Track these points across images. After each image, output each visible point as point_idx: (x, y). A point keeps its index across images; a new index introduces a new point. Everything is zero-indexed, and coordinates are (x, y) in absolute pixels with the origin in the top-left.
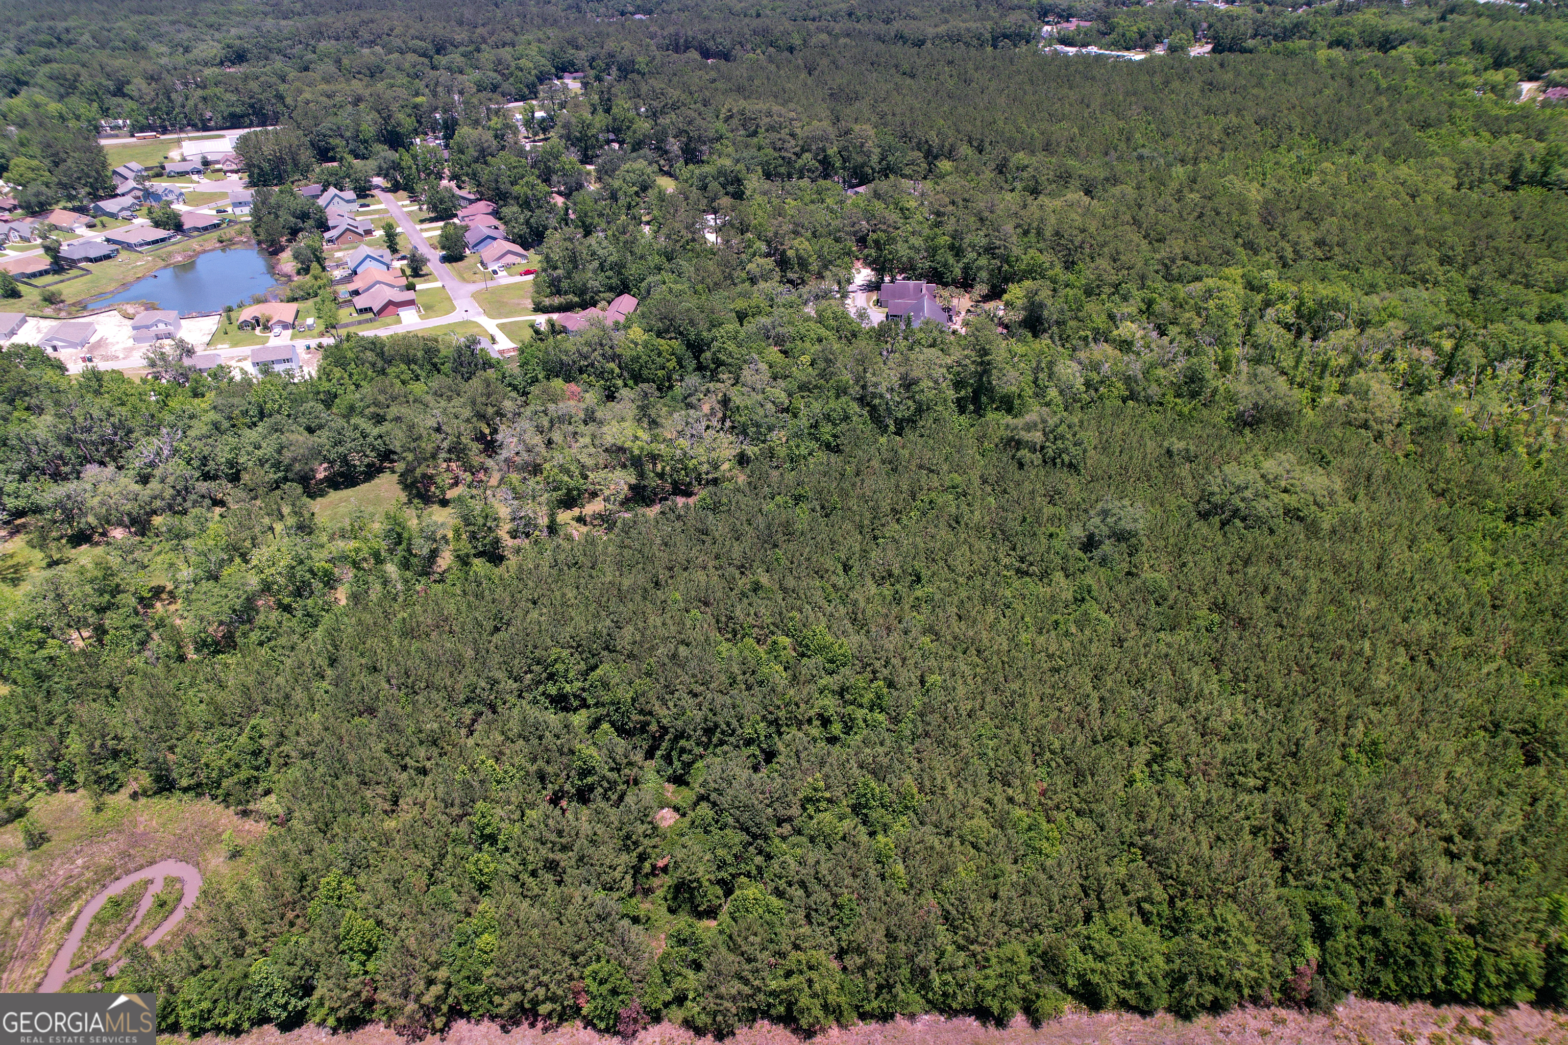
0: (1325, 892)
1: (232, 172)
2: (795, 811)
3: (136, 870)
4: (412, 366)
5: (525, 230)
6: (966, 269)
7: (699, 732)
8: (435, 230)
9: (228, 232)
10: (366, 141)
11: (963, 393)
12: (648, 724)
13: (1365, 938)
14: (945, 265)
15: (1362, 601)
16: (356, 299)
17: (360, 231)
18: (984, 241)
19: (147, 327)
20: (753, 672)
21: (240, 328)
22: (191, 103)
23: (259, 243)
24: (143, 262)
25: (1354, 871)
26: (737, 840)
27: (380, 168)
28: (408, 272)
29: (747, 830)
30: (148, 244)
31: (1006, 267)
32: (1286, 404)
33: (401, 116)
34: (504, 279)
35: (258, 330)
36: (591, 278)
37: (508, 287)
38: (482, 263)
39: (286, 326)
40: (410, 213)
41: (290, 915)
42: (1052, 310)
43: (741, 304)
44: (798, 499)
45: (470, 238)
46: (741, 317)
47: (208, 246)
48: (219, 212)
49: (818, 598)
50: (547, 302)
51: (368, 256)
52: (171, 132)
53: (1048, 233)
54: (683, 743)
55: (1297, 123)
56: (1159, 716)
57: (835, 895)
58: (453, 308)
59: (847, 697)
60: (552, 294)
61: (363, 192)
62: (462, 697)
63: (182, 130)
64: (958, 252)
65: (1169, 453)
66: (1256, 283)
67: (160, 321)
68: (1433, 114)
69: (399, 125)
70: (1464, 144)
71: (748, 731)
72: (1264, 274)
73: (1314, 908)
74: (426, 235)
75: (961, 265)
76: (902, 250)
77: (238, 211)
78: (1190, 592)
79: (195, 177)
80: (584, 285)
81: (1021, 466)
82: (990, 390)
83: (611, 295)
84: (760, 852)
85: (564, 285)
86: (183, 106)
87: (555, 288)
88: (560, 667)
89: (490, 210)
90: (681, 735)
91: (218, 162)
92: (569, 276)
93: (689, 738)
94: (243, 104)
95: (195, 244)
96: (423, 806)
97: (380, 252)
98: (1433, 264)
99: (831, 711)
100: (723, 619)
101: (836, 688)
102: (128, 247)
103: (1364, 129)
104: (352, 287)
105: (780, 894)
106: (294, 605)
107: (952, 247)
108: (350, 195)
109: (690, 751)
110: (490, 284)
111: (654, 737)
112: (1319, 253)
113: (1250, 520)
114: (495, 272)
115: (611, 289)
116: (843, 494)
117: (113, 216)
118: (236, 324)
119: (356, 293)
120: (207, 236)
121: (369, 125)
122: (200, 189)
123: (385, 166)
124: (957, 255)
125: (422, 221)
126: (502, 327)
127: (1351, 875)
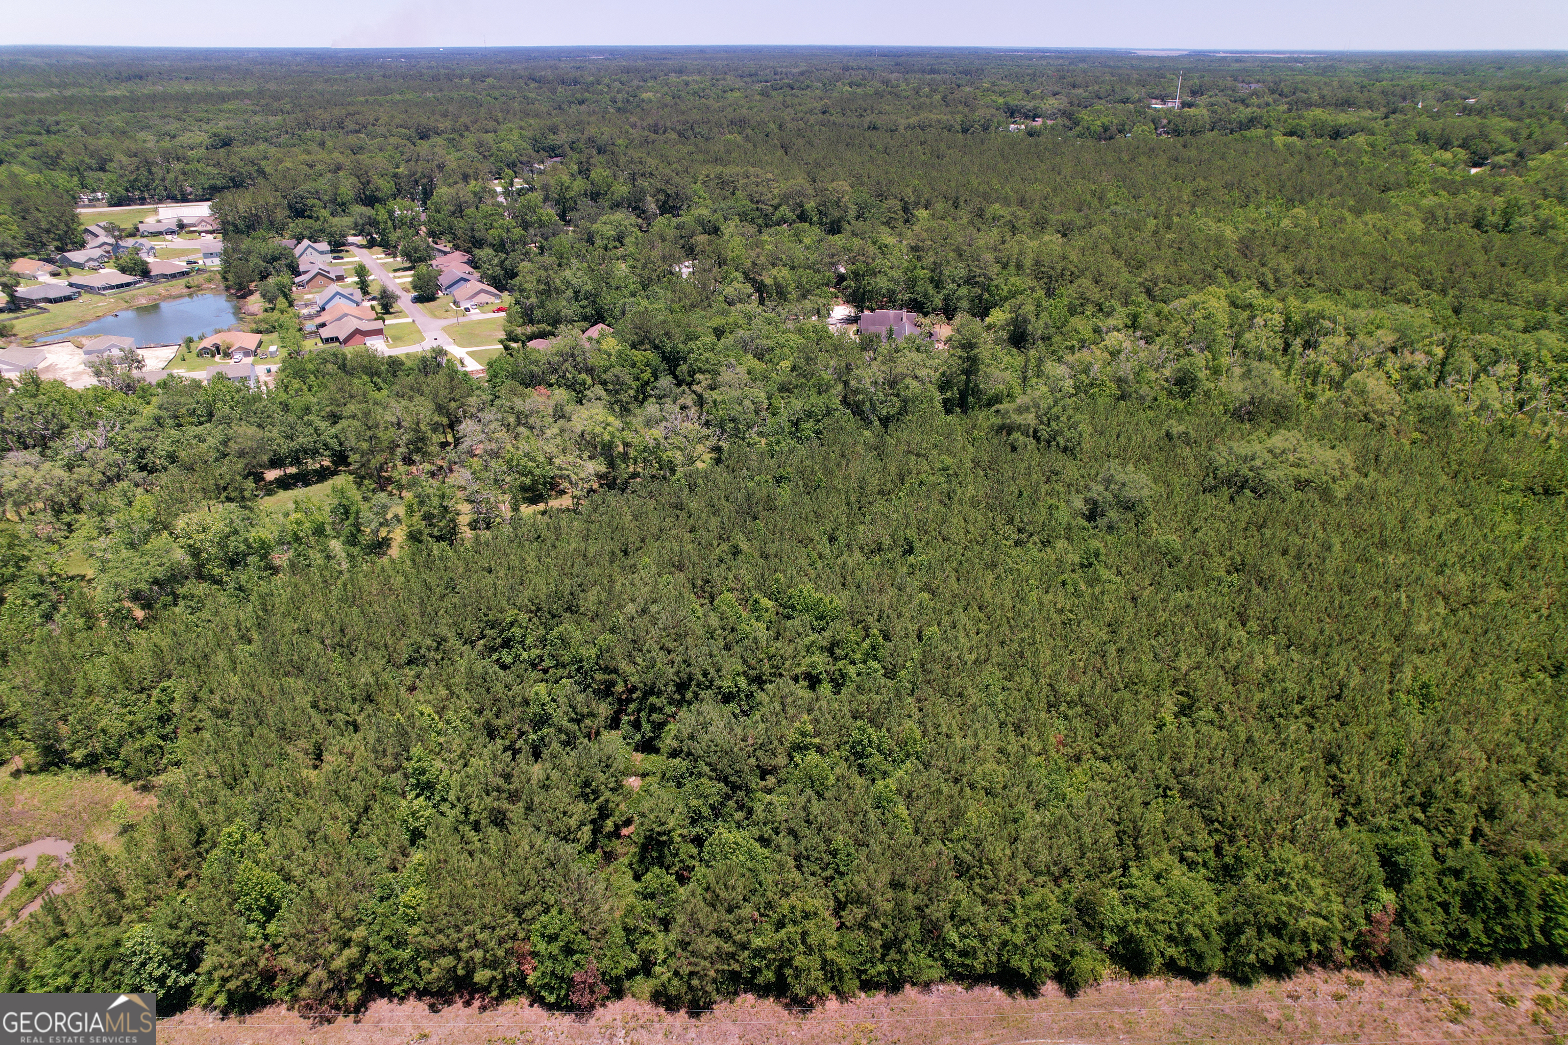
0: (1394, 833)
1: (207, 232)
2: (782, 760)
4: (375, 379)
5: (499, 271)
6: (946, 299)
7: (671, 688)
8: (407, 278)
9: (196, 279)
10: (344, 204)
11: (949, 394)
12: (613, 684)
13: (1446, 880)
14: (926, 295)
15: (1391, 558)
16: (321, 330)
17: (332, 276)
18: (963, 273)
19: (100, 351)
20: (733, 630)
21: (200, 355)
22: (172, 176)
23: (228, 288)
24: (107, 302)
25: (1424, 812)
26: (714, 790)
27: (356, 224)
28: (379, 309)
29: (725, 780)
30: (112, 287)
31: (986, 296)
32: (1284, 396)
33: (381, 182)
34: (476, 315)
35: (218, 356)
36: (565, 306)
37: (479, 322)
38: (455, 303)
39: (247, 353)
40: (383, 265)
41: (181, 873)
42: (1036, 327)
43: (718, 321)
44: (779, 480)
45: (443, 280)
46: (719, 333)
47: (174, 292)
48: (189, 263)
49: (804, 562)
50: (520, 331)
51: (338, 293)
52: (149, 203)
53: (1028, 263)
54: (653, 699)
55: (1262, 187)
56: (1184, 663)
57: (828, 841)
58: (423, 339)
59: (837, 651)
60: (524, 324)
61: (338, 247)
62: (404, 658)
63: (160, 201)
64: (938, 284)
65: (1168, 435)
66: (1239, 302)
67: (114, 346)
68: (1392, 179)
69: (378, 189)
70: (1425, 202)
71: (727, 684)
72: (1247, 295)
73: (1383, 851)
74: (398, 281)
75: (941, 296)
76: (882, 283)
77: (209, 262)
78: (1205, 554)
79: (169, 237)
80: (558, 313)
81: (1014, 449)
82: (976, 392)
83: (585, 324)
84: (741, 807)
85: (538, 313)
86: (163, 180)
87: (528, 317)
88: (517, 631)
89: (465, 259)
90: (651, 691)
91: (194, 225)
92: (542, 305)
93: (659, 694)
94: (224, 177)
95: (161, 288)
96: (350, 756)
97: (350, 291)
98: (1414, 285)
99: (821, 668)
100: (700, 583)
101: (825, 643)
102: (91, 290)
103: (1328, 191)
104: (319, 320)
105: (764, 841)
106: (225, 579)
107: (932, 280)
108: (324, 246)
109: (661, 709)
110: (462, 320)
111: (620, 700)
112: (1299, 280)
113: (1261, 490)
114: (467, 310)
115: (585, 318)
116: (828, 472)
117: (78, 265)
118: (195, 352)
119: (323, 325)
120: (174, 282)
121: (347, 187)
122: (171, 246)
123: (360, 222)
124: (937, 287)
125: (395, 271)
126: (471, 354)
127: (1420, 815)
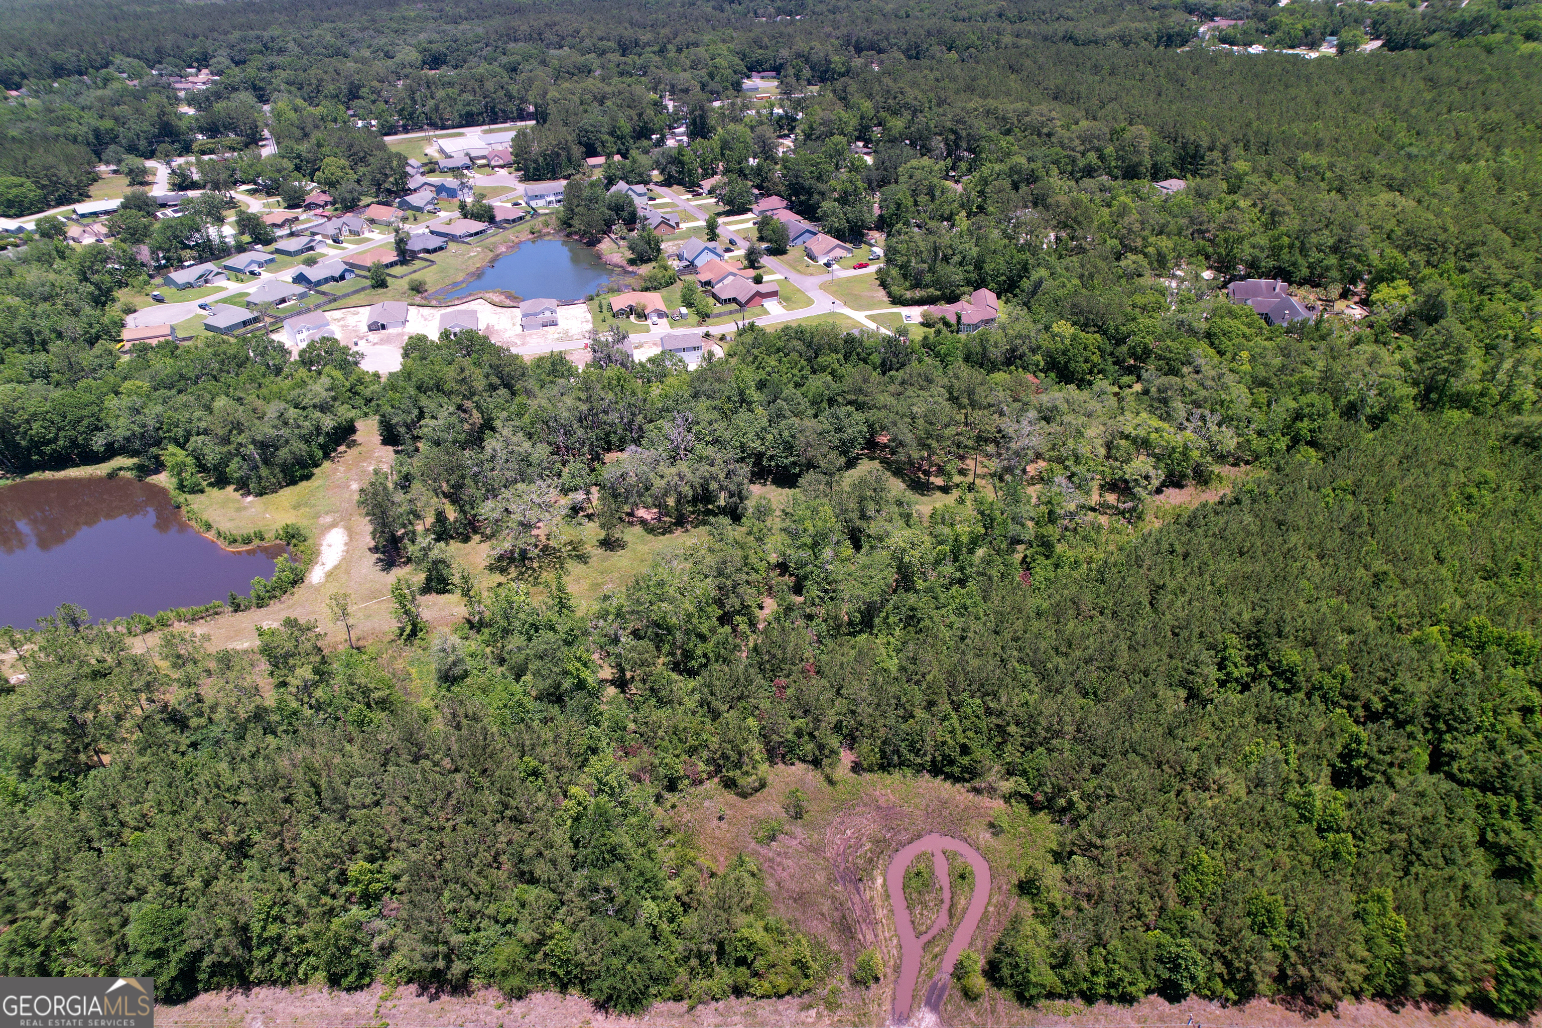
1: (502, 167)
3: (911, 841)
5: (845, 224)
6: (1310, 268)
9: (535, 224)
16: (716, 290)
17: (673, 223)
19: (535, 315)
21: (615, 316)
23: (570, 234)
24: (475, 252)
27: (658, 163)
28: (746, 264)
30: (471, 235)
34: (840, 272)
35: (632, 318)
36: (953, 272)
37: (852, 280)
38: (809, 257)
39: (660, 315)
45: (791, 232)
47: (523, 238)
48: (514, 205)
50: (908, 295)
51: (706, 248)
52: (413, 130)
64: (1301, 252)
67: (547, 309)
74: (731, 228)
77: (532, 204)
79: (471, 173)
80: (947, 279)
83: (971, 289)
85: (927, 278)
89: (784, 205)
92: (931, 270)
95: (511, 234)
97: (713, 244)
102: (453, 238)
104: (702, 278)
110: (831, 277)
114: (828, 265)
115: (968, 283)
117: (419, 209)
118: (607, 312)
119: (709, 284)
122: (480, 183)
124: (1301, 255)
126: (872, 319)
